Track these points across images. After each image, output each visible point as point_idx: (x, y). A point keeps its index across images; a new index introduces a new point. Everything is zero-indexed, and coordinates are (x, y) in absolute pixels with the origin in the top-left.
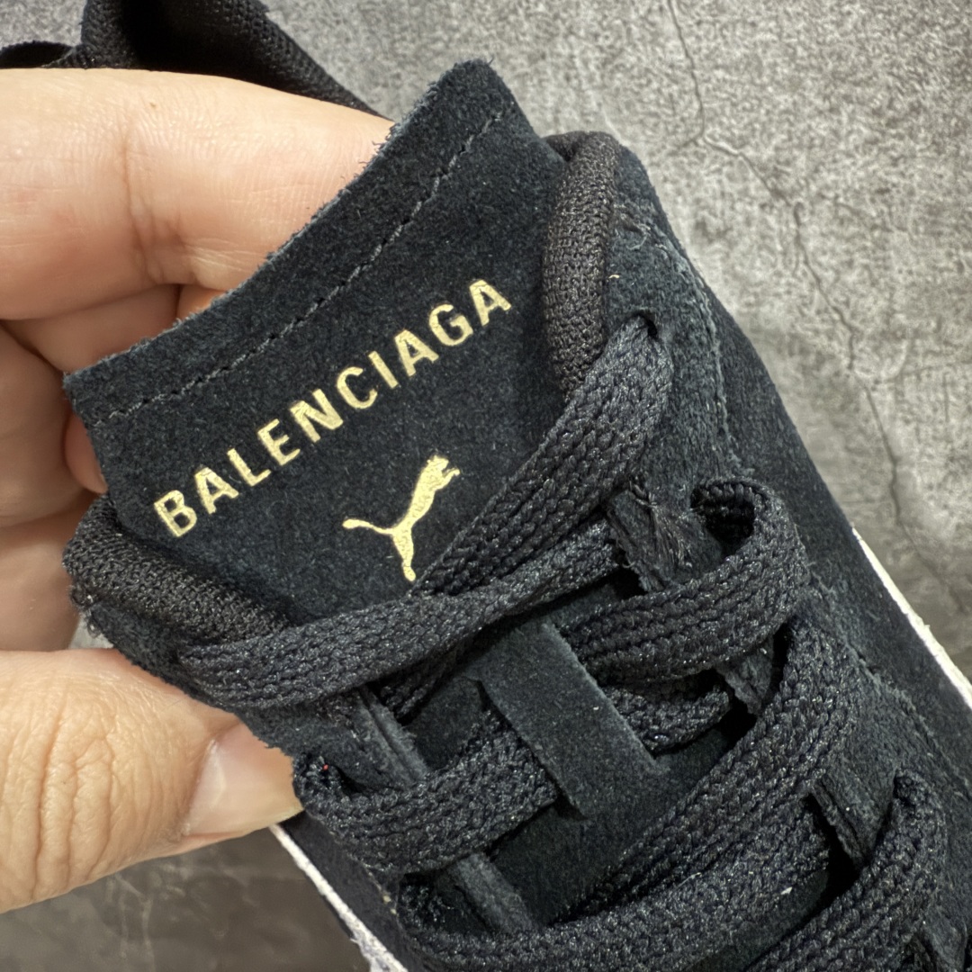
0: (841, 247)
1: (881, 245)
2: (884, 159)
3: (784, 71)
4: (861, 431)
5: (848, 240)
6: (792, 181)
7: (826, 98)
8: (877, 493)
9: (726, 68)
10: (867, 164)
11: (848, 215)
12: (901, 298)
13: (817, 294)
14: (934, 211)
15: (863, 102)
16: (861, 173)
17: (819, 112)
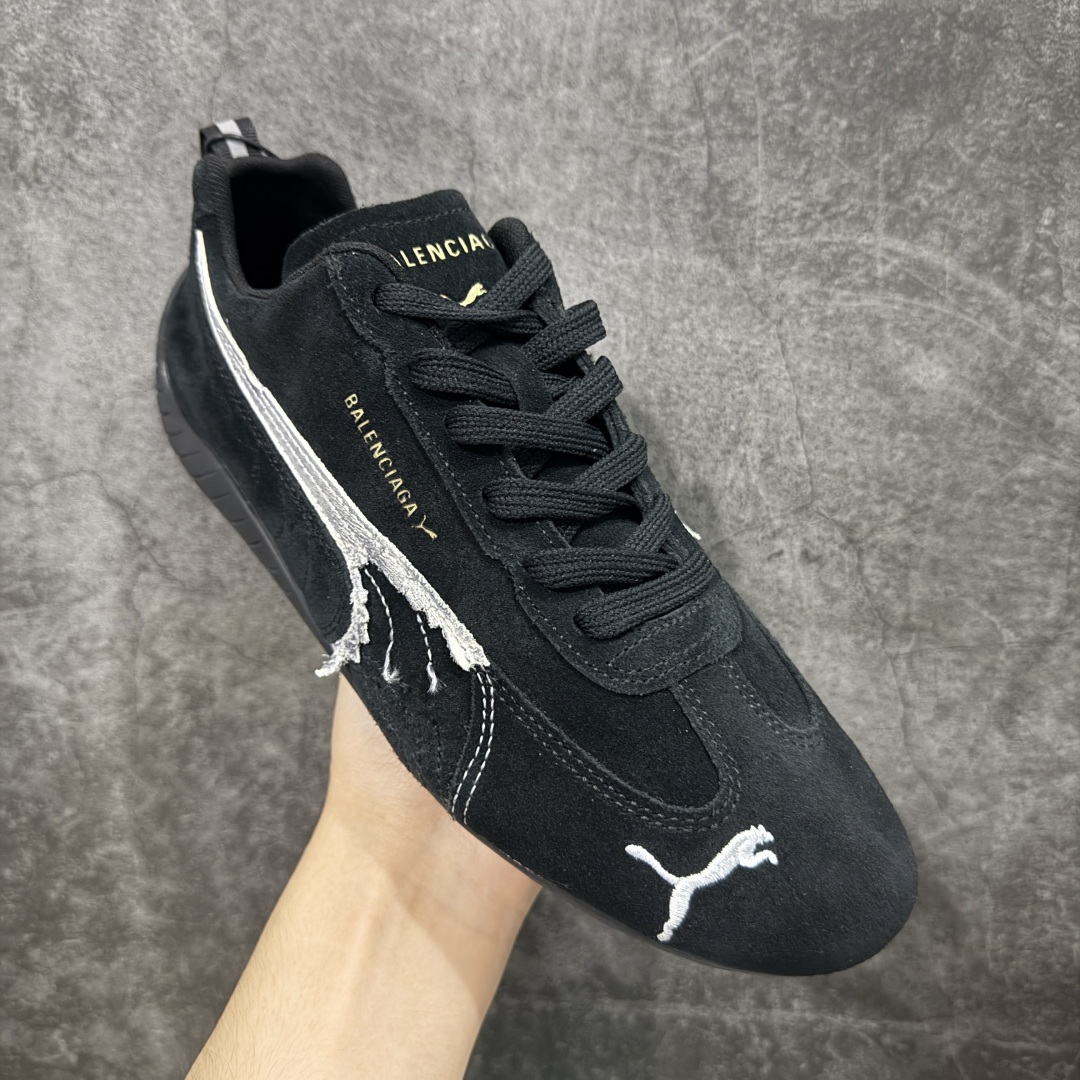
0: (883, 574)
1: (906, 576)
2: (908, 531)
3: (860, 478)
4: (887, 684)
5: (888, 571)
6: (857, 536)
7: (880, 494)
8: (895, 724)
9: (829, 472)
10: (899, 532)
11: (888, 558)
12: (915, 608)
13: (867, 600)
14: (935, 562)
15: (900, 499)
16: (896, 536)
17: (876, 502)
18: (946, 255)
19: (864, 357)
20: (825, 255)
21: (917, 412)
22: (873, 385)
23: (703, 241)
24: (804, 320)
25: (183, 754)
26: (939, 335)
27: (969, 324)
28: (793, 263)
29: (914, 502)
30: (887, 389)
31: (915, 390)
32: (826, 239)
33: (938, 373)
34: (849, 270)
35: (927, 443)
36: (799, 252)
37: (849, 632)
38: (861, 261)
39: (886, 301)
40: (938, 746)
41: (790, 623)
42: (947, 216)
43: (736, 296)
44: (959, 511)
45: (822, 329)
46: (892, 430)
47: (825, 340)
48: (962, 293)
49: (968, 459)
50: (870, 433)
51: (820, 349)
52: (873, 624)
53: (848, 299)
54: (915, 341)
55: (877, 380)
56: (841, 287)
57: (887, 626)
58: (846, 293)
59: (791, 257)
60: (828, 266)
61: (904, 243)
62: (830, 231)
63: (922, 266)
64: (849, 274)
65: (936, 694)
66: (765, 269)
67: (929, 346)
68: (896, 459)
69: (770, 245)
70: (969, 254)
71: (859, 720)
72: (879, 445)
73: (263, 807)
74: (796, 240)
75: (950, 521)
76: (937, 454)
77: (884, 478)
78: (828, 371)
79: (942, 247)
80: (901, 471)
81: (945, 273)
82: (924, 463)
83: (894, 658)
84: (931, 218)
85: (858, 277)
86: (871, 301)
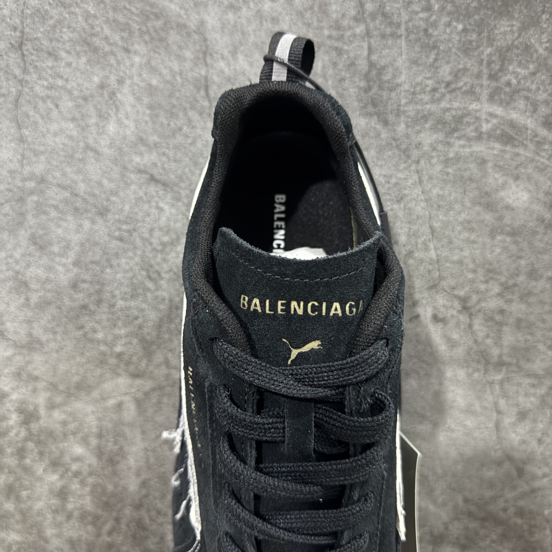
0: (485, 329)
1: (500, 331)
2: (502, 300)
3: (471, 266)
4: (486, 400)
5: (488, 327)
6: (469, 304)
7: (484, 277)
8: (491, 425)
9: (450, 263)
10: (496, 302)
11: (489, 319)
12: (505, 351)
13: (474, 346)
14: (519, 320)
15: (497, 280)
16: (494, 304)
17: (481, 281)
18: (528, 117)
19: (473, 185)
20: (448, 117)
21: (509, 223)
22: (480, 204)
23: (365, 107)
24: (434, 161)
25: (21, 453)
26: (523, 171)
27: (543, 163)
28: (426, 121)
29: (506, 282)
30: (490, 207)
31: (508, 207)
32: (448, 106)
33: (522, 196)
34: (464, 127)
35: (516, 243)
36: (430, 114)
37: (463, 367)
38: (472, 121)
39: (489, 148)
40: (518, 438)
41: (424, 361)
42: (529, 90)
43: (388, 144)
44: (535, 287)
45: (446, 167)
46: (493, 234)
47: (448, 174)
48: (538, 142)
49: (541, 253)
50: (478, 236)
51: (444, 180)
52: (478, 362)
53: (463, 146)
54: (508, 175)
55: (482, 200)
56: (459, 138)
57: (488, 363)
58: (462, 142)
59: (425, 118)
60: (450, 124)
61: (500, 109)
62: (451, 101)
63: (512, 124)
64: (464, 129)
65: (518, 405)
66: (407, 126)
67: (517, 178)
68: (494, 254)
69: (411, 110)
70: (543, 116)
71: (468, 423)
72: (484, 244)
73: (75, 486)
74: (428, 106)
75: (530, 294)
76: (521, 250)
77: (487, 266)
78: (450, 194)
79: (525, 111)
80: (498, 262)
81: (527, 129)
82: (513, 256)
83: (491, 383)
84: (518, 91)
85: (470, 131)
86: (479, 148)
